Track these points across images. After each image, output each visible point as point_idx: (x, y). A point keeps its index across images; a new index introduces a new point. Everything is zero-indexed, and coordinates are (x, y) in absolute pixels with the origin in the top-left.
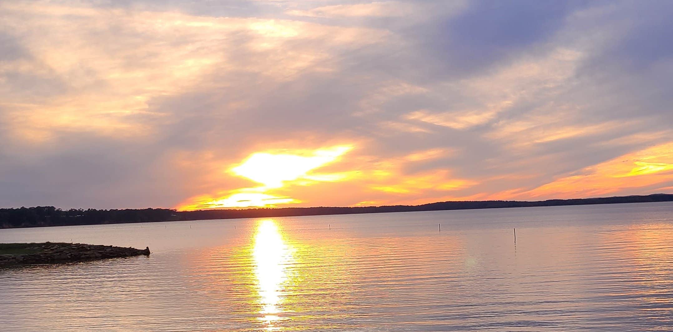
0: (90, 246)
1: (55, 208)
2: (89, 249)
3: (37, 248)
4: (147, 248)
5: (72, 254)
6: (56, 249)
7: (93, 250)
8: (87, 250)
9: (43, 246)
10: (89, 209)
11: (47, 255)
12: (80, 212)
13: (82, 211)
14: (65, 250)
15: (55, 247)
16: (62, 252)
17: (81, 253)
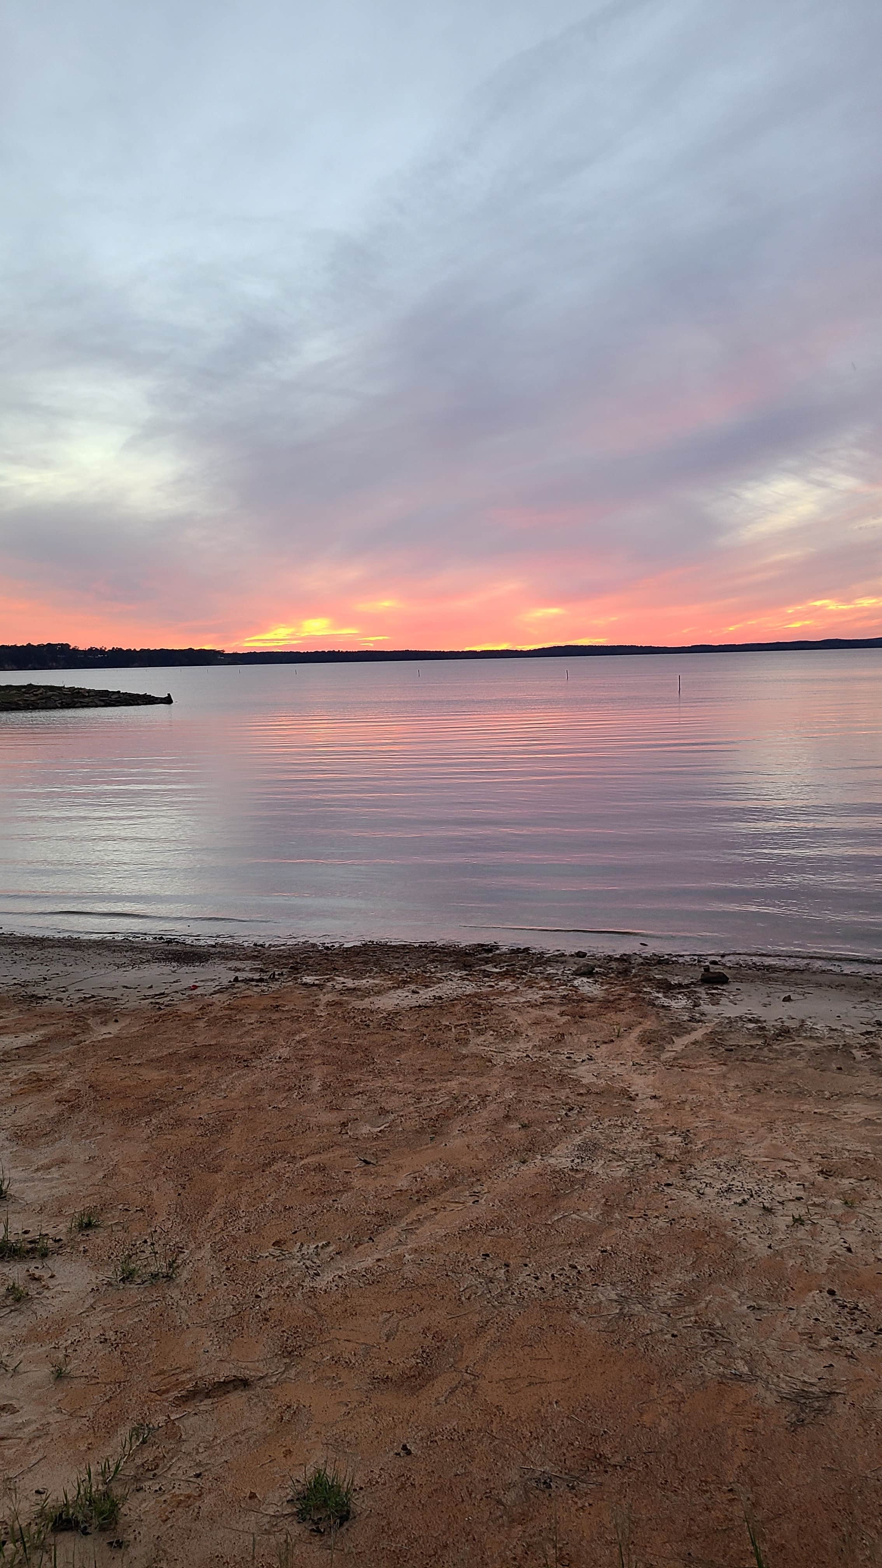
0: (89, 691)
1: (70, 646)
2: (87, 694)
3: (15, 692)
4: (169, 694)
5: (63, 702)
6: (41, 694)
7: (93, 696)
8: (85, 697)
9: (23, 690)
10: (113, 648)
11: (28, 702)
12: (102, 651)
13: (104, 651)
14: (53, 695)
15: (40, 691)
16: (49, 698)
17: (76, 700)
